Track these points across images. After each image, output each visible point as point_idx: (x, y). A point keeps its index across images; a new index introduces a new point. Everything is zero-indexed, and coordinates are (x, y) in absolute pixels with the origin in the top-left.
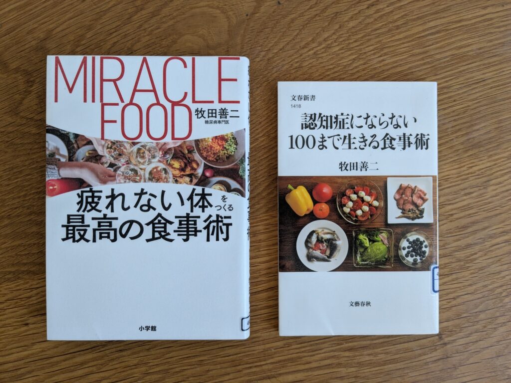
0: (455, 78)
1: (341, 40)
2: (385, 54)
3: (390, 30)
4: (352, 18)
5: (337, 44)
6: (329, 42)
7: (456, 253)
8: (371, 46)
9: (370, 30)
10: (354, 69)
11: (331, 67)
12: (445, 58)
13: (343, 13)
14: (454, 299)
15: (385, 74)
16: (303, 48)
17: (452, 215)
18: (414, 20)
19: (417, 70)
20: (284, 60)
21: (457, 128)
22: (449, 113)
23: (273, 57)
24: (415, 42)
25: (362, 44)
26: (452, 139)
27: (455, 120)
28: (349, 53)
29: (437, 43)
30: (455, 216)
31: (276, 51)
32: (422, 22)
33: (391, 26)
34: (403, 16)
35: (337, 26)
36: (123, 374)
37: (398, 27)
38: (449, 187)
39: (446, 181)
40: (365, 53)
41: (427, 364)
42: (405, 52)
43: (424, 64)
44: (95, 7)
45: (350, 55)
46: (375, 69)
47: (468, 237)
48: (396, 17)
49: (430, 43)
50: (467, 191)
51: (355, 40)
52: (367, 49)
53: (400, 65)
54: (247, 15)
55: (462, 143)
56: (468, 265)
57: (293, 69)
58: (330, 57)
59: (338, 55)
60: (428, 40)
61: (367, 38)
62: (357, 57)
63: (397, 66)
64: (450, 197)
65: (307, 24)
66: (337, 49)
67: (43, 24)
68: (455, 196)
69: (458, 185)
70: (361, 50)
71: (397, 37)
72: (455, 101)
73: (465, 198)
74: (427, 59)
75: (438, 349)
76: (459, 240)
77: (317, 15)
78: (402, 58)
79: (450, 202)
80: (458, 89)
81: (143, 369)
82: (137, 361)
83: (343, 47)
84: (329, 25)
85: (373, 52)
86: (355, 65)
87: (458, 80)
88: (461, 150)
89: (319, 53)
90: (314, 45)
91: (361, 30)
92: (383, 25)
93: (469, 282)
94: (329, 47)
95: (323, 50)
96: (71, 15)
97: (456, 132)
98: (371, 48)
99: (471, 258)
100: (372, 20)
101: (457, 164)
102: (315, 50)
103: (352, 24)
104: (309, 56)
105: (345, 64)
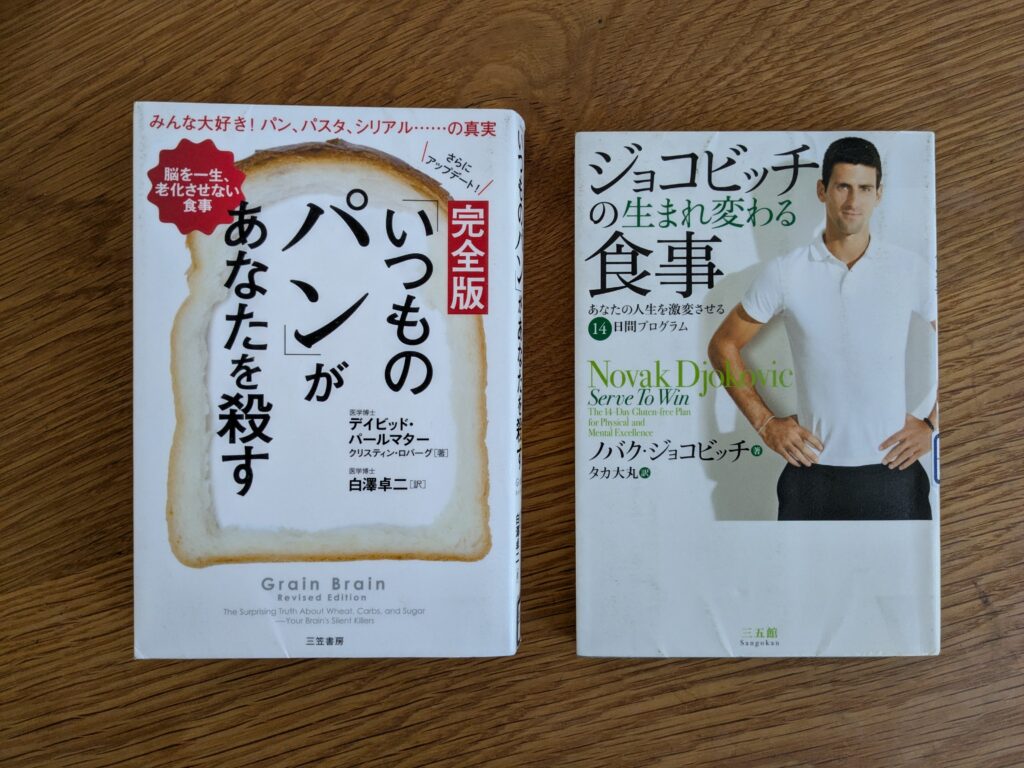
0: (989, 120)
1: (776, 58)
2: (861, 81)
3: (866, 37)
4: (795, 16)
5: (769, 66)
6: (755, 64)
7: (1008, 445)
8: (833, 66)
9: (830, 37)
10: (802, 111)
11: (761, 109)
12: (970, 83)
13: (778, 8)
14: (1008, 528)
15: (862, 117)
16: (707, 77)
17: (996, 374)
18: (910, 15)
19: (919, 107)
20: (672, 102)
21: (1000, 211)
22: (983, 186)
23: (652, 97)
24: (915, 56)
25: (815, 65)
26: (991, 234)
27: (994, 198)
28: (793, 81)
29: (954, 56)
30: (1004, 376)
31: (656, 85)
32: (925, 19)
33: (867, 27)
34: (890, 8)
35: (767, 34)
36: (403, 694)
37: (880, 30)
38: (989, 323)
39: (983, 312)
40: (822, 81)
42: (896, 76)
43: (933, 96)
44: (317, 20)
45: (794, 86)
46: (843, 108)
48: (875, 12)
49: (941, 57)
51: (801, 57)
52: (825, 72)
53: (889, 101)
54: (600, 21)
55: (1010, 241)
57: (691, 117)
58: (758, 91)
59: (772, 87)
60: (937, 52)
61: (825, 52)
62: (810, 88)
63: (882, 103)
64: (993, 341)
65: (711, 32)
66: (770, 75)
67: (223, 55)
68: (1000, 339)
69: (1007, 317)
70: (814, 75)
71: (882, 48)
72: (992, 162)
74: (937, 86)
75: (983, 623)
77: (729, 14)
78: (891, 86)
79: (992, 351)
80: (997, 140)
81: (440, 683)
82: (428, 669)
83: (781, 72)
84: (752, 32)
85: (836, 78)
86: (804, 104)
87: (997, 124)
88: (1007, 254)
89: (736, 84)
90: (727, 70)
91: (811, 38)
92: (853, 27)
94: (755, 72)
95: (743, 79)
96: (276, 35)
97: (997, 220)
98: (833, 70)
100: (832, 18)
101: (1003, 280)
102: (729, 79)
103: (795, 28)
104: (718, 91)
105: (786, 102)
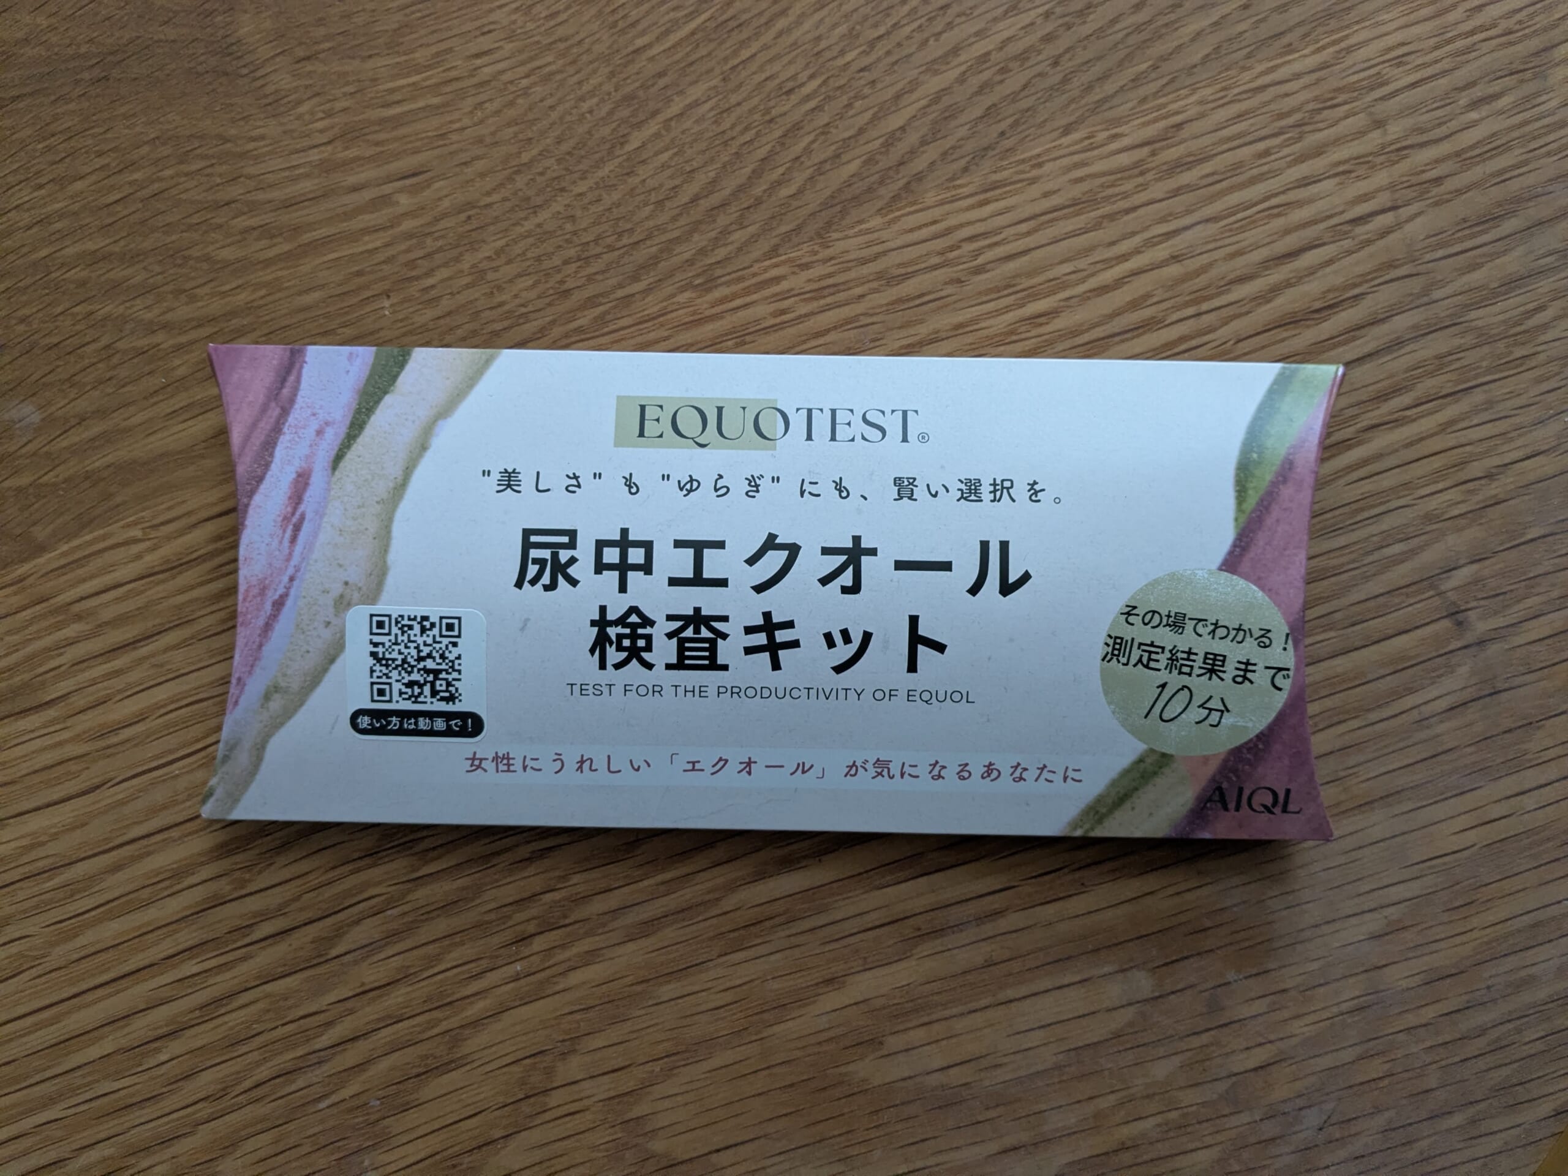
41: (1422, 722)
47: (1505, 252)
50: (1477, 92)
56: (1519, 352)
73: (1474, 115)
76: (1474, 267)
93: (1534, 413)
99: (1530, 323)
